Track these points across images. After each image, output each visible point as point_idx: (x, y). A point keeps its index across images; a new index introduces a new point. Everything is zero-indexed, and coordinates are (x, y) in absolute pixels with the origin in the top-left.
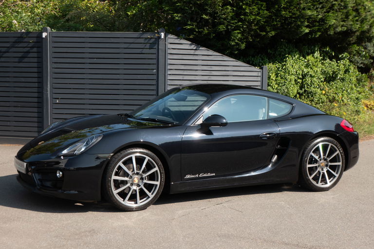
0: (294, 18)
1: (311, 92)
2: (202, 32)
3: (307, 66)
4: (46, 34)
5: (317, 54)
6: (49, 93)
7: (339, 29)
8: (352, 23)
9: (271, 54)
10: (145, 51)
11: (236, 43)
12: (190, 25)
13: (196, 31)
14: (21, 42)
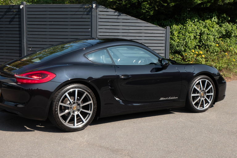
1: (208, 45)
2: (122, 3)
3: (205, 27)
4: (23, 6)
6: (25, 44)
9: (177, 18)
10: (84, 16)
11: (146, 11)
13: (117, 3)
14: (9, 12)
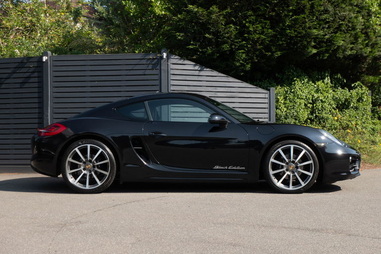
0: (299, 37)
1: (323, 118)
2: (206, 52)
3: (317, 91)
4: (47, 58)
5: (327, 80)
6: (49, 118)
7: (349, 53)
8: (362, 46)
9: (279, 78)
10: (147, 72)
11: (241, 63)
12: (193, 44)
13: (199, 51)
14: (23, 67)
